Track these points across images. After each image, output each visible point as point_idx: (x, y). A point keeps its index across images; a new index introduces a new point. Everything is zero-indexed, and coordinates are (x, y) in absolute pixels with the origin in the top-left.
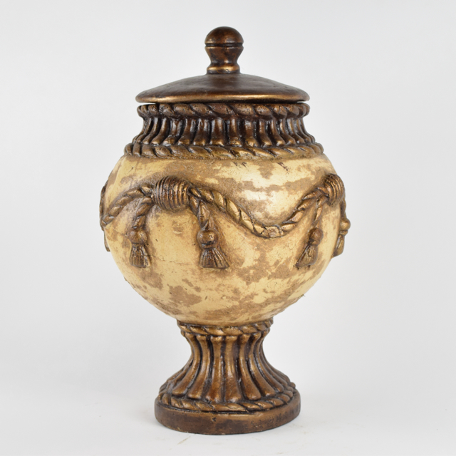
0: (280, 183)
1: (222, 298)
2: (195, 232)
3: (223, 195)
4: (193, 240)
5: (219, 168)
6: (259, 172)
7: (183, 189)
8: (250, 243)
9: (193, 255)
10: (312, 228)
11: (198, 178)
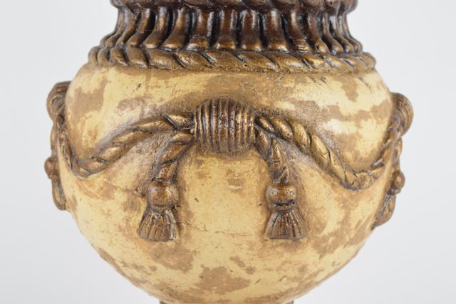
0: (368, 109)
1: (281, 280)
2: (263, 186)
3: (305, 127)
4: (259, 199)
5: (292, 85)
6: (344, 92)
7: (249, 119)
8: (335, 199)
9: (255, 221)
10: (393, 170)
11: (264, 101)
